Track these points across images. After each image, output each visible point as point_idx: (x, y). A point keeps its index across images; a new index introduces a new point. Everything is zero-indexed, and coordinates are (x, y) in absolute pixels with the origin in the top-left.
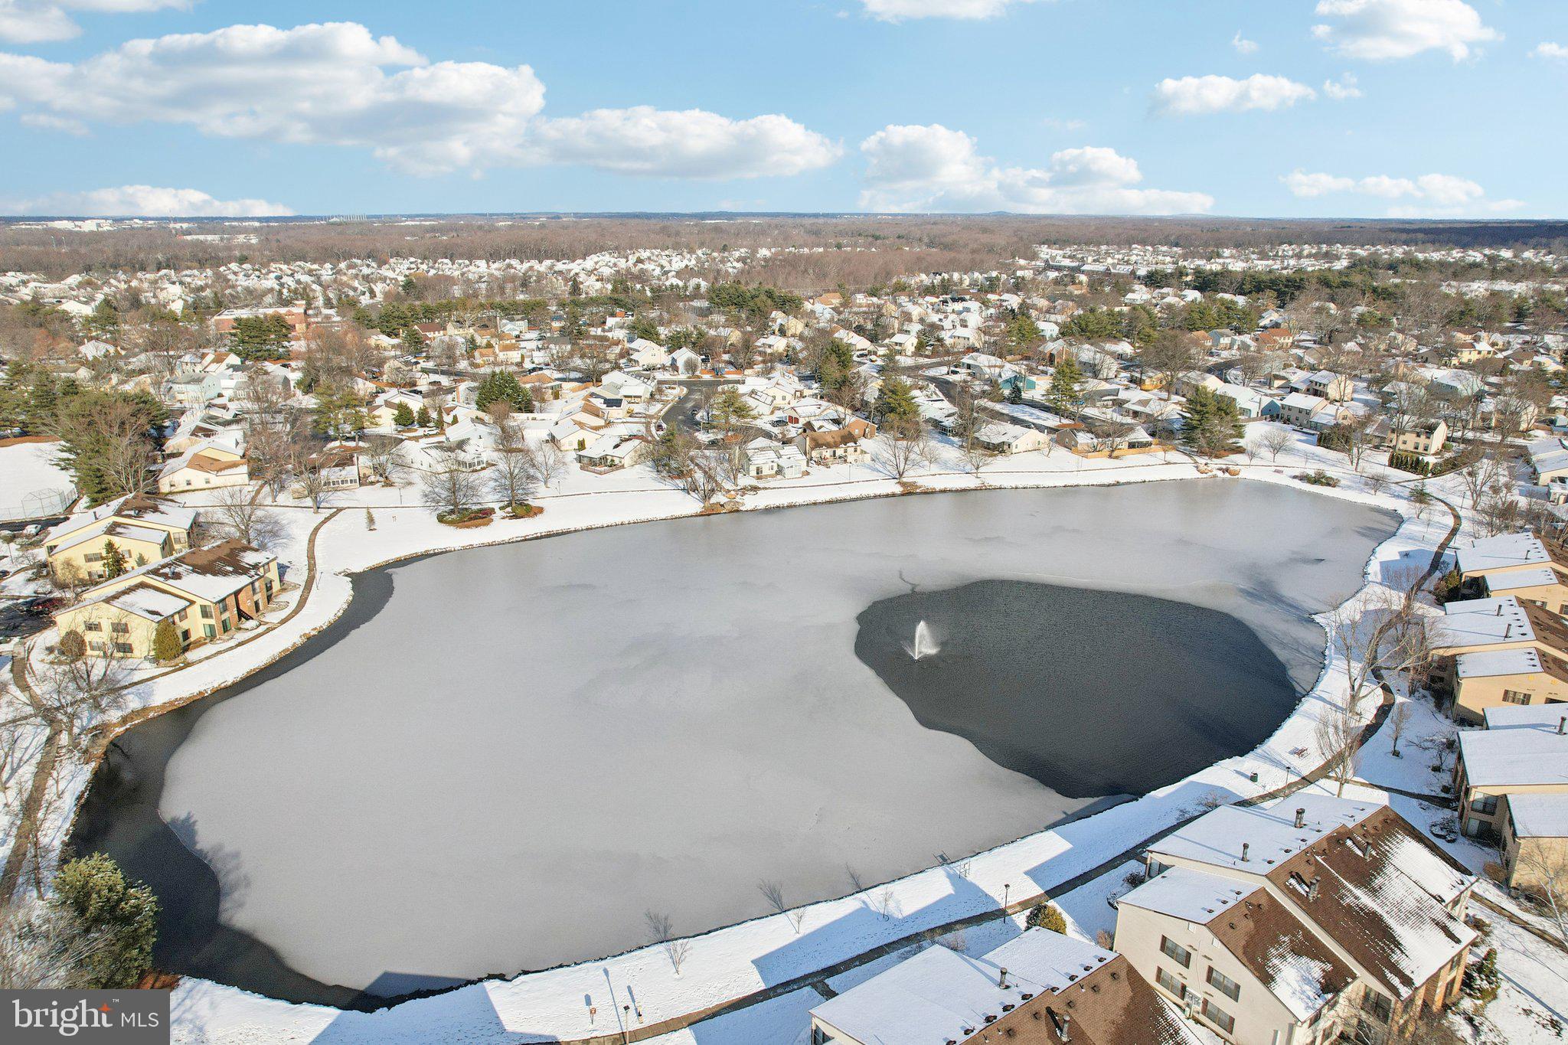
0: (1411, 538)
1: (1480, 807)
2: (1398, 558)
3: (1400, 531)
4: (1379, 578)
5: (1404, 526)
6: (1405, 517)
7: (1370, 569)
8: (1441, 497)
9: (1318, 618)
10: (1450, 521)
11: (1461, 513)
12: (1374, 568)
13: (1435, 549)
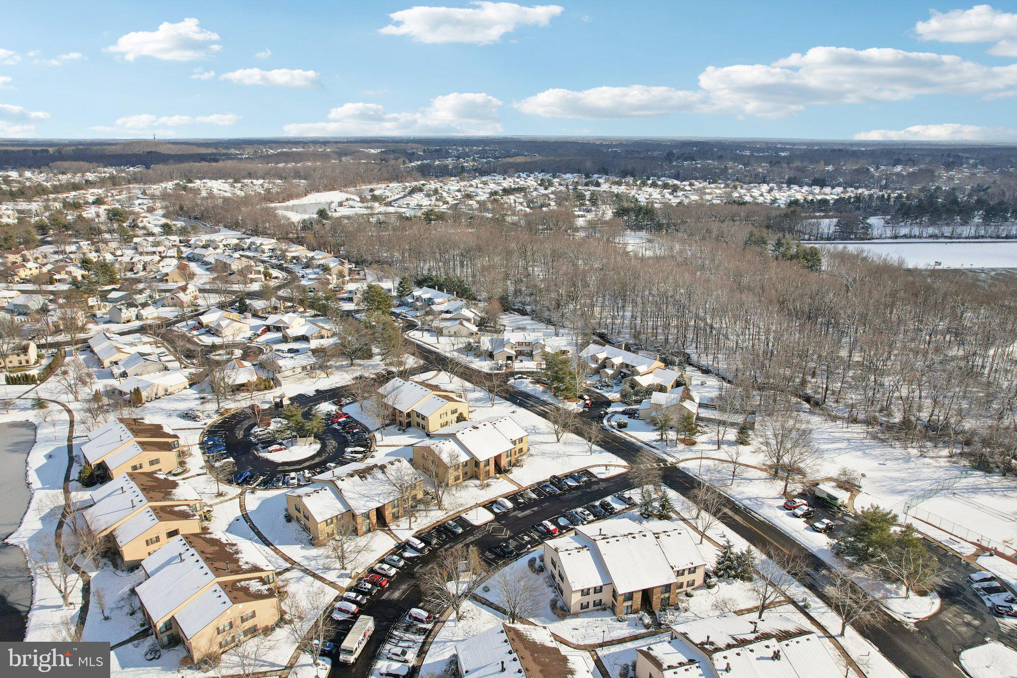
0: (47, 440)
1: (164, 629)
2: (45, 461)
3: (38, 436)
4: (40, 486)
5: (39, 432)
6: (36, 423)
7: (30, 480)
8: (53, 399)
9: (10, 540)
10: (66, 416)
11: (71, 406)
12: (33, 477)
13: (66, 443)
